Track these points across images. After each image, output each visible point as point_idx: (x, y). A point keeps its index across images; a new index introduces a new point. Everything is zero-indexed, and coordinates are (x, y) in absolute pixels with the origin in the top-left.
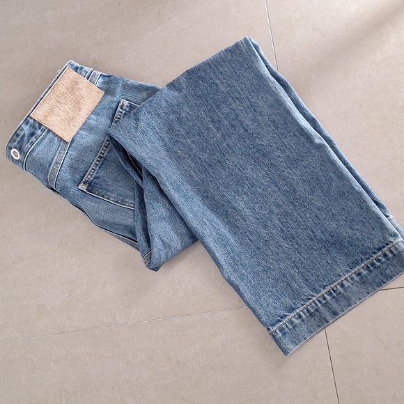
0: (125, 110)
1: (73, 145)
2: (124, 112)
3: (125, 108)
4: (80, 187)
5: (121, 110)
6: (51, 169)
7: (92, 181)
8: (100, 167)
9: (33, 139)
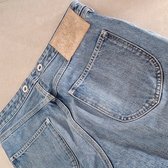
0: (104, 38)
1: (71, 62)
2: (103, 39)
3: (104, 36)
4: (69, 92)
5: (101, 38)
6: (55, 77)
7: (78, 88)
8: (86, 78)
9: (50, 58)
